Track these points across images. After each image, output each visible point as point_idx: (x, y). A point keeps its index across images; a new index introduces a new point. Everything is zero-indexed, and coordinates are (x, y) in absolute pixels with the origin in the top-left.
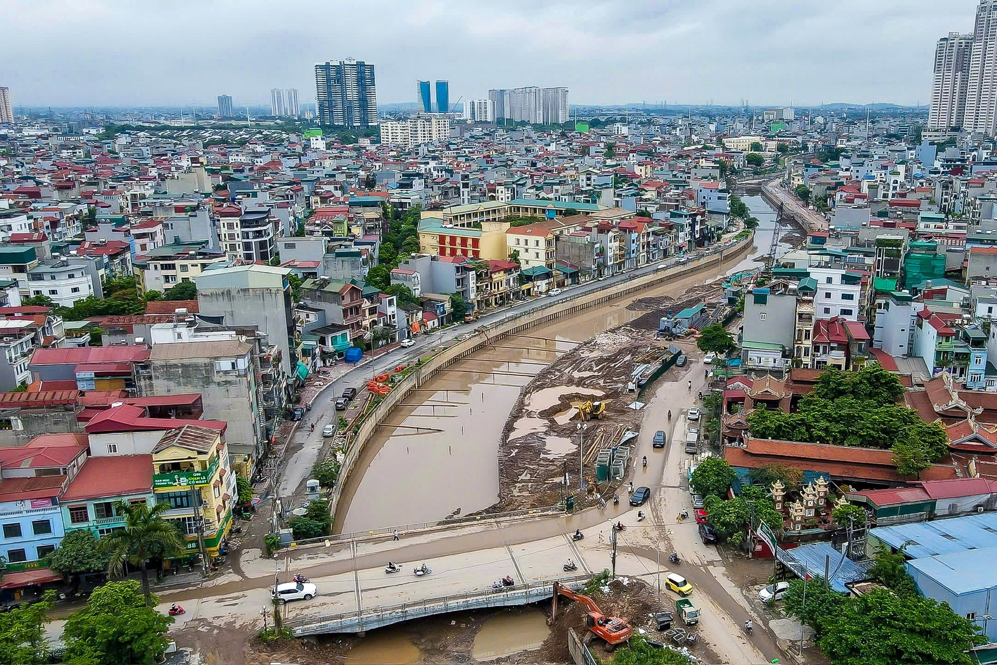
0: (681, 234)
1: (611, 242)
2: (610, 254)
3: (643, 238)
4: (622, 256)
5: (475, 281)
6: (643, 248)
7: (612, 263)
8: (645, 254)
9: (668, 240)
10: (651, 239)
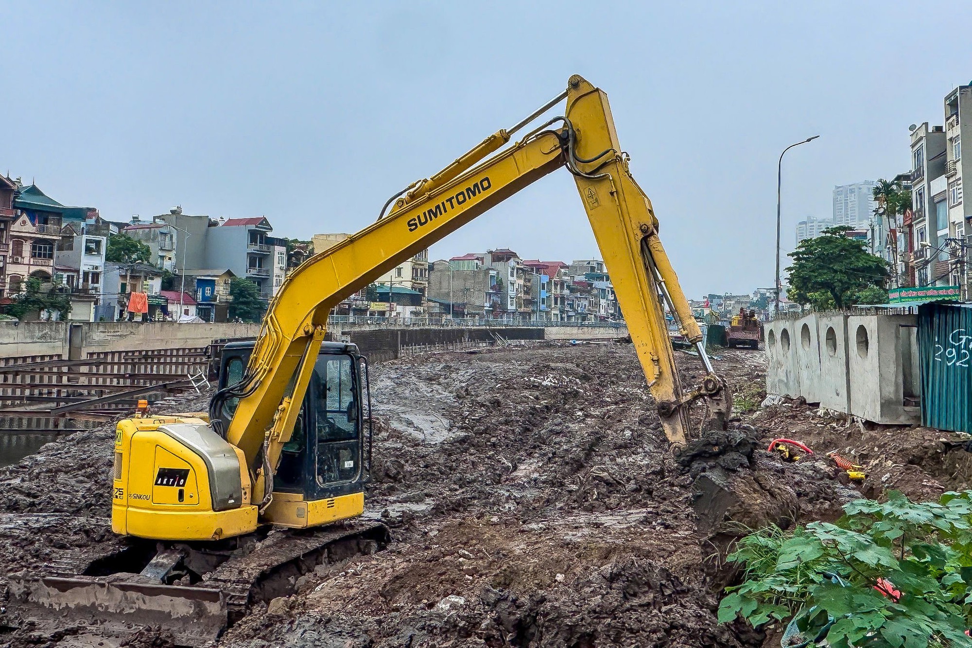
0: (603, 302)
1: (512, 275)
2: (511, 293)
3: (556, 288)
4: (528, 302)
5: (284, 265)
6: (556, 303)
7: (514, 307)
8: (557, 312)
9: (586, 303)
10: (566, 292)
